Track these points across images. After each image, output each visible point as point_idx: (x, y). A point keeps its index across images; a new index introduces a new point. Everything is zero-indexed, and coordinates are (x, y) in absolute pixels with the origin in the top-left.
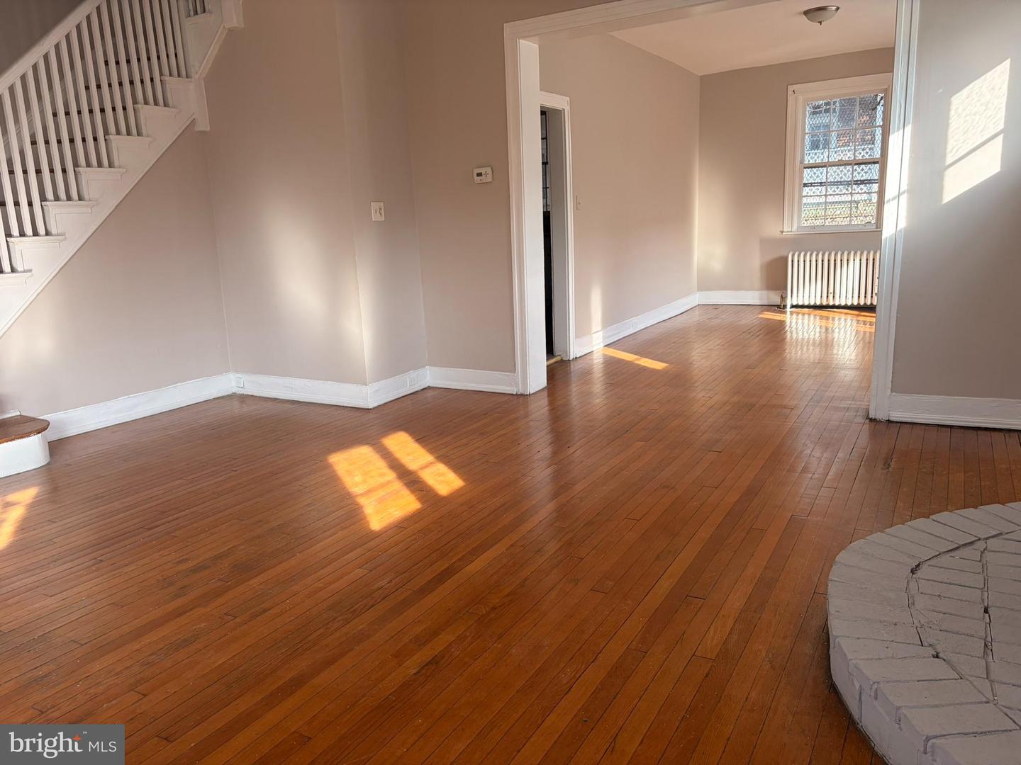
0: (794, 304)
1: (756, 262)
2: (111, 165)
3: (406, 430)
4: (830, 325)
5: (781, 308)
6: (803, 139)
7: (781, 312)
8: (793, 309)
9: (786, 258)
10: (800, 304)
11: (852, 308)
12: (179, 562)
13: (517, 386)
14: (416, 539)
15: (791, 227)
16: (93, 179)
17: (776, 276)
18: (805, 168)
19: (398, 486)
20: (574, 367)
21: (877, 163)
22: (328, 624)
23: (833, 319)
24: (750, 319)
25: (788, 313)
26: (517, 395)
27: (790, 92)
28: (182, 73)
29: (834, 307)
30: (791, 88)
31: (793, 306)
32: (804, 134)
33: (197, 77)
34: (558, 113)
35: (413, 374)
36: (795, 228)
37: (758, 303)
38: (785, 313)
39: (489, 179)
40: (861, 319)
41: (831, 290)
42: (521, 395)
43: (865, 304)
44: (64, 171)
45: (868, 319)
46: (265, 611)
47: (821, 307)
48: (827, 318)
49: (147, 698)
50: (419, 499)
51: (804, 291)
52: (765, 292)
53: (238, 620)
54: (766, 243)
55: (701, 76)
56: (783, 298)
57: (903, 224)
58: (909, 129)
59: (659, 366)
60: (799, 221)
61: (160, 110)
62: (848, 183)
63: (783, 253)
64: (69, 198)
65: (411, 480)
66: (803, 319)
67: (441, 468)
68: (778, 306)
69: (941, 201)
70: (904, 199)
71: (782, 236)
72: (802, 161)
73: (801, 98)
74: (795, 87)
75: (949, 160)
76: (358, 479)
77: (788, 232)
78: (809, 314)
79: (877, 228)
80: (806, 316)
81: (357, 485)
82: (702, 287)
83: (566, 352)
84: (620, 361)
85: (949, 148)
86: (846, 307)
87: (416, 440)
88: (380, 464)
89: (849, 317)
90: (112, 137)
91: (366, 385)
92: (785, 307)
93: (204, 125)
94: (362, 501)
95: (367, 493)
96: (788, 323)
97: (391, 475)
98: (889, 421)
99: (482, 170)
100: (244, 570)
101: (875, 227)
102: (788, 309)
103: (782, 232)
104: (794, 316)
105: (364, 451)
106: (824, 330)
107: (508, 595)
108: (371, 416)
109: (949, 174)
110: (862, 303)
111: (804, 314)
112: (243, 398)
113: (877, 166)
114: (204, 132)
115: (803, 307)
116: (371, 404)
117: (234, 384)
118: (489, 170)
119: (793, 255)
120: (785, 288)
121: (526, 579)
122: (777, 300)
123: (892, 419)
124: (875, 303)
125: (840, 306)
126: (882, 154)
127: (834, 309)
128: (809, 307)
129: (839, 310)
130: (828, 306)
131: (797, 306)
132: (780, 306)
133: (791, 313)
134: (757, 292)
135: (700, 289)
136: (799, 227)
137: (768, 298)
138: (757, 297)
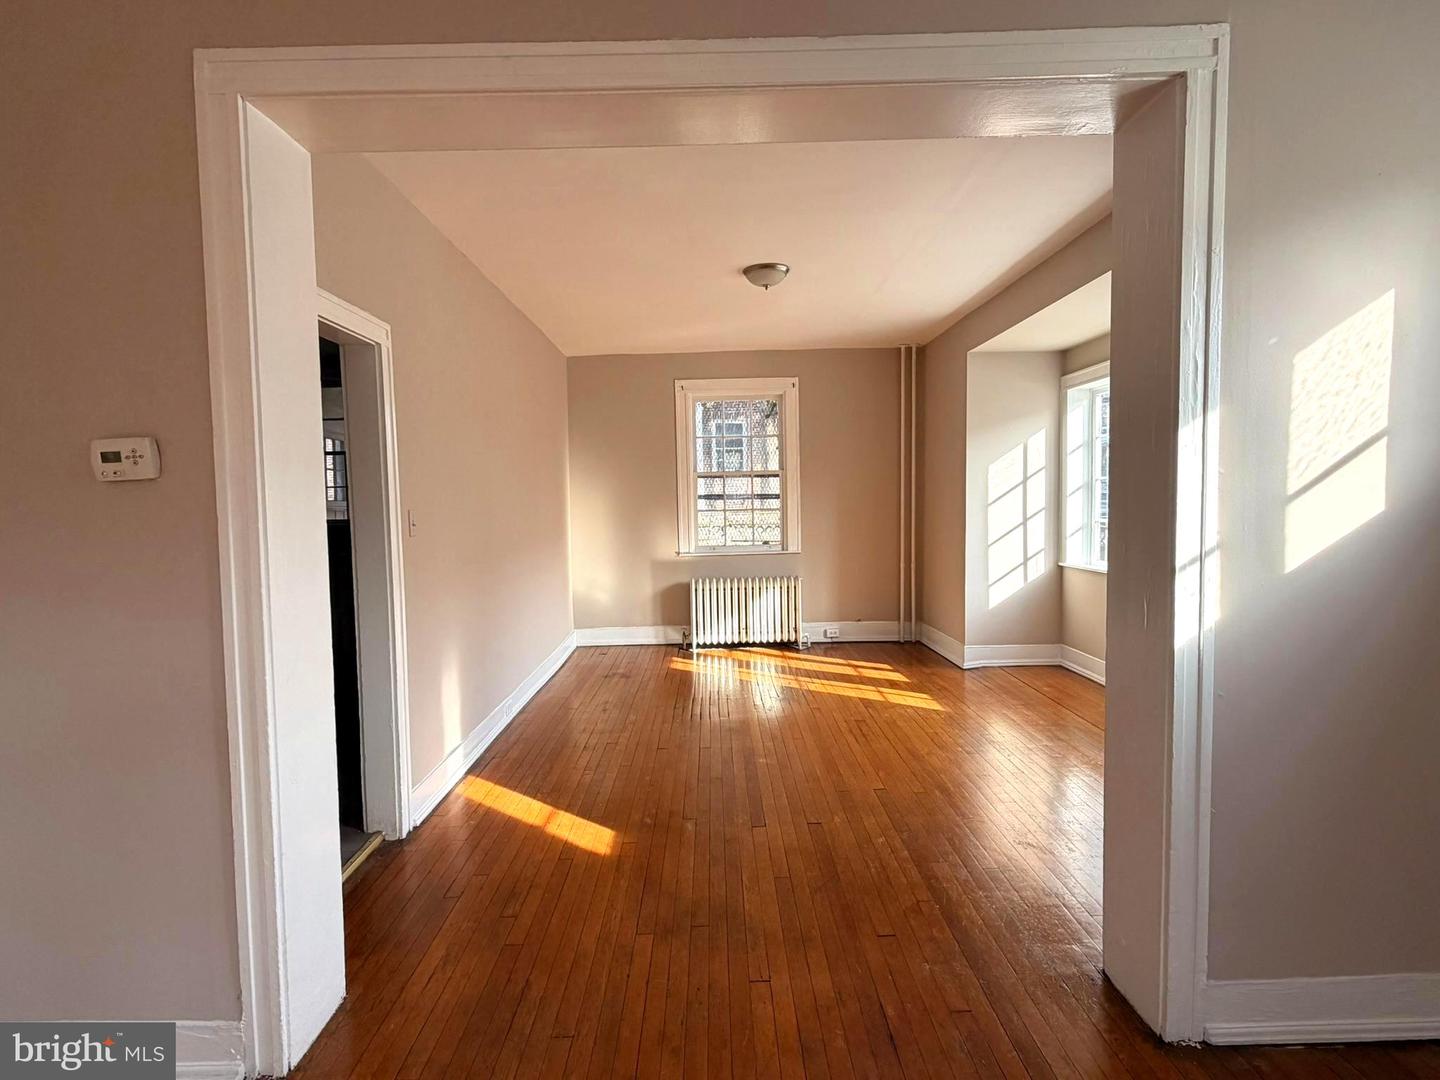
0: (701, 643)
1: (647, 588)
5: (684, 649)
6: (695, 444)
7: (685, 655)
8: (701, 651)
9: (688, 586)
10: (708, 642)
11: (768, 645)
15: (689, 547)
17: (676, 606)
18: (699, 477)
21: (777, 476)
25: (695, 656)
27: (678, 388)
29: (747, 644)
30: (678, 384)
31: (698, 646)
32: (695, 438)
36: (692, 550)
37: (654, 641)
38: (691, 655)
39: (147, 469)
41: (743, 625)
43: (783, 641)
45: (787, 659)
51: (712, 628)
52: (661, 628)
54: (660, 566)
55: (569, 359)
56: (687, 636)
60: (697, 540)
62: (748, 498)
63: (682, 579)
66: (712, 662)
68: (680, 646)
69: (1283, 568)
70: (1213, 564)
71: (679, 559)
72: (695, 470)
73: (691, 395)
74: (683, 383)
75: (1291, 490)
77: (685, 553)
78: (720, 658)
79: (783, 550)
80: (723, 661)
82: (579, 625)
83: (395, 826)
85: (1292, 458)
86: (761, 645)
89: (766, 658)
92: (690, 645)
99: (123, 446)
102: (695, 650)
103: (678, 553)
104: (702, 659)
109: (1295, 513)
110: (778, 640)
111: (713, 657)
113: (778, 479)
115: (712, 646)
118: (145, 447)
119: (696, 584)
120: (689, 623)
122: (676, 637)
124: (793, 639)
125: (754, 644)
126: (782, 467)
127: (748, 648)
128: (719, 646)
129: (754, 649)
130: (740, 644)
131: (705, 646)
132: (682, 645)
133: (698, 655)
134: (651, 628)
135: (578, 626)
136: (697, 547)
137: (666, 636)
138: (651, 634)
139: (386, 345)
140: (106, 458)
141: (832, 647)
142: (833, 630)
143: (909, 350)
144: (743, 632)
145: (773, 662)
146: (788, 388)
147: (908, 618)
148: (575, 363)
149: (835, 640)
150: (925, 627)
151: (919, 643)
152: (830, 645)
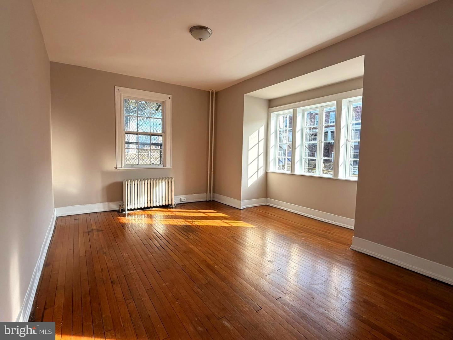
0: (129, 209)
1: (99, 184)
5: (120, 212)
8: (129, 212)
9: (122, 183)
10: (133, 208)
11: (160, 207)
15: (121, 165)
17: (115, 193)
18: (126, 133)
21: (161, 136)
25: (126, 215)
29: (151, 207)
30: (117, 88)
31: (128, 210)
36: (123, 166)
37: (102, 210)
38: (124, 214)
41: (149, 199)
43: (166, 205)
47: (145, 209)
51: (135, 201)
52: (106, 204)
56: (122, 206)
60: (125, 162)
62: (149, 144)
63: (119, 179)
68: (118, 211)
71: (116, 170)
72: (124, 129)
74: (119, 88)
77: (119, 168)
78: (138, 213)
79: (164, 166)
86: (157, 207)
89: (159, 212)
92: (123, 210)
102: (127, 212)
103: (116, 168)
110: (164, 204)
113: (162, 137)
115: (135, 209)
119: (127, 181)
120: (122, 200)
122: (114, 206)
124: (170, 203)
125: (154, 207)
126: (163, 132)
127: (150, 209)
128: (138, 209)
129: (153, 209)
130: (148, 208)
131: (131, 210)
132: (119, 210)
133: (128, 214)
134: (101, 204)
135: (57, 206)
136: (125, 165)
137: (109, 207)
138: (99, 207)
141: (183, 205)
142: (184, 198)
143: (212, 93)
144: (149, 202)
145: (162, 214)
146: (167, 99)
147: (210, 192)
149: (184, 202)
150: (216, 195)
151: (213, 201)
152: (182, 205)
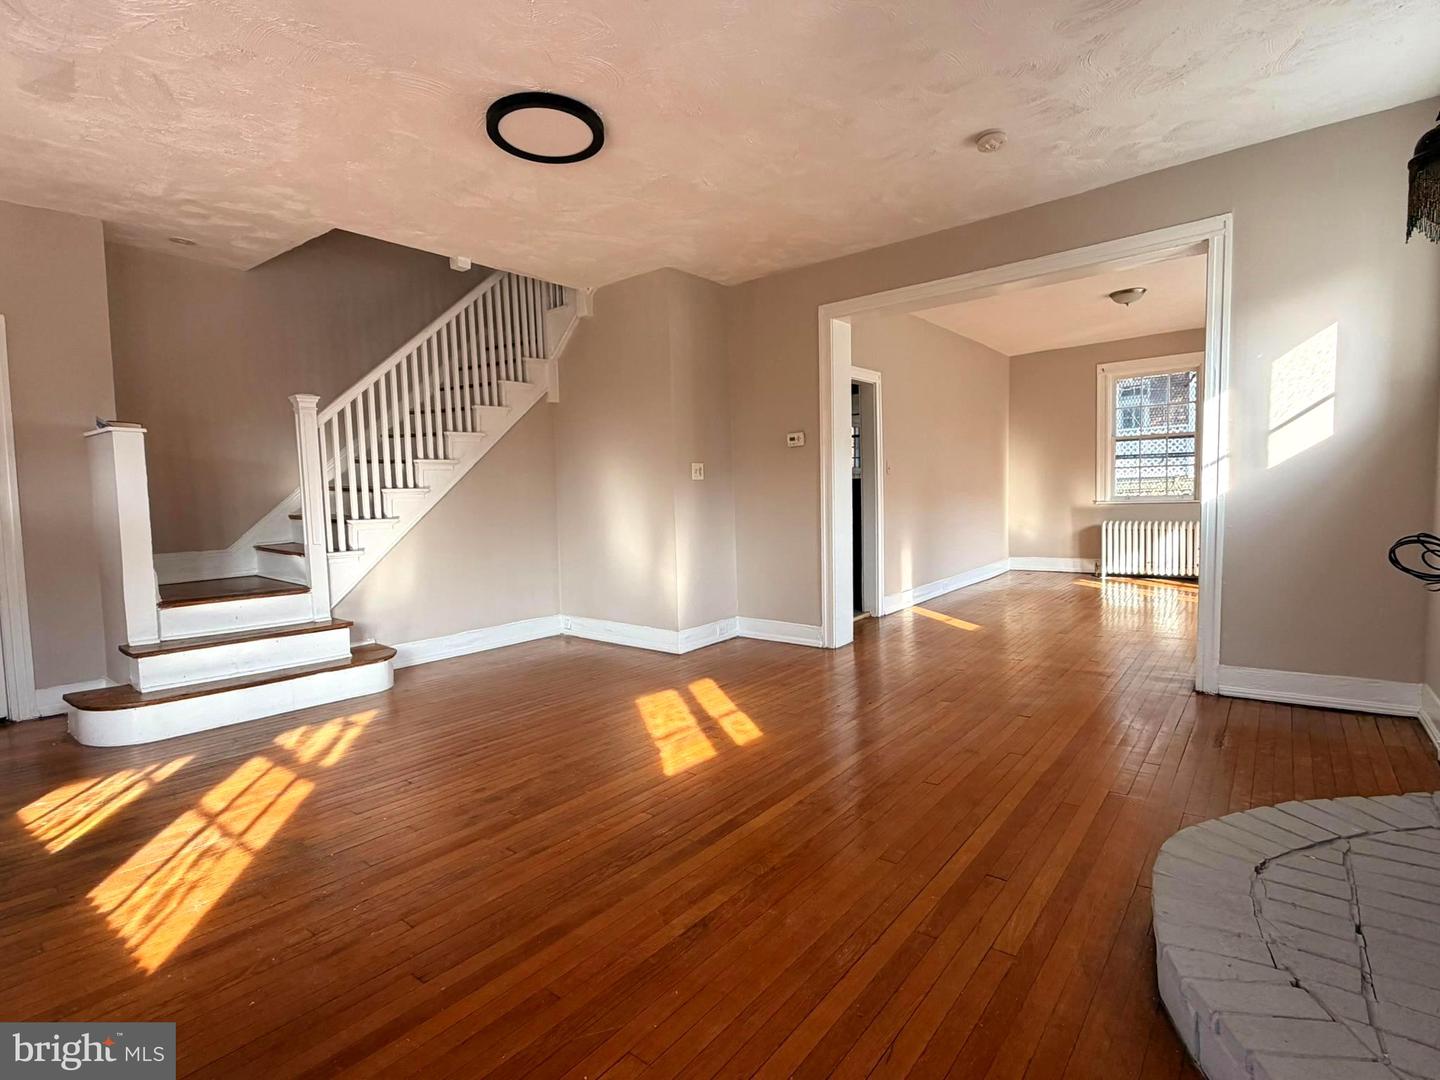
0: (1110, 572)
1: (1068, 529)
2: (474, 430)
3: (710, 677)
4: (1149, 595)
5: (1096, 576)
6: (1114, 414)
7: (1096, 580)
8: (1109, 578)
9: (1099, 528)
10: (1117, 572)
11: (1172, 578)
12: (477, 791)
13: (823, 638)
14: (703, 787)
15: (1105, 496)
16: (458, 442)
17: (1090, 544)
18: (1117, 441)
19: (696, 731)
20: (882, 624)
21: (1192, 436)
22: (601, 869)
23: (1152, 588)
24: (1064, 586)
25: (1104, 581)
26: (822, 648)
27: (1099, 370)
28: (541, 355)
29: (1152, 576)
30: (1099, 367)
31: (1108, 575)
32: (1115, 409)
33: (552, 358)
34: (871, 386)
35: (723, 623)
36: (1108, 498)
37: (1072, 570)
38: (1100, 580)
39: (802, 440)
40: (1183, 589)
41: (1149, 559)
42: (827, 649)
43: (1186, 575)
44: (434, 434)
45: (1190, 590)
46: (544, 849)
47: (1139, 577)
48: (1146, 587)
49: (413, 930)
50: (714, 745)
51: (1120, 560)
52: (1078, 560)
53: (516, 856)
54: (1079, 511)
55: (1012, 358)
56: (1098, 566)
57: (1225, 488)
58: (1226, 394)
59: (970, 627)
60: (1113, 492)
61: (520, 384)
62: (1163, 456)
63: (1096, 522)
64: (436, 457)
65: (709, 726)
66: (1120, 589)
67: (741, 716)
68: (1093, 574)
69: (1267, 465)
70: (1225, 464)
71: (1094, 506)
72: (1113, 435)
73: (1110, 376)
74: (1104, 366)
75: (1272, 427)
76: (659, 721)
77: (1101, 501)
78: (1126, 583)
79: (1195, 500)
80: (1123, 585)
81: (657, 726)
83: (875, 609)
84: (929, 620)
85: (1272, 412)
86: (1165, 577)
87: (720, 687)
88: (684, 709)
89: (1169, 588)
90: (477, 407)
91: (677, 631)
92: (1100, 575)
93: (554, 398)
94: (659, 744)
95: (667, 736)
96: (1104, 591)
97: (691, 720)
98: (1219, 696)
99: (795, 435)
100: (535, 804)
101: (1193, 498)
102: (1104, 577)
103: (1095, 502)
104: (1110, 584)
105: (671, 695)
106: (1142, 598)
107: (790, 856)
108: (680, 661)
109: (1274, 439)
110: (1183, 574)
111: (1120, 583)
112: (569, 639)
113: (1193, 439)
114: (553, 404)
115: (1119, 575)
116: (681, 649)
117: (562, 625)
118: (801, 435)
119: (1107, 524)
120: (1100, 556)
121: (810, 840)
122: (1091, 568)
123: (1221, 693)
124: (1197, 574)
125: (1159, 577)
126: (1198, 429)
127: (1152, 579)
128: (1126, 576)
129: (1158, 580)
130: (1145, 576)
131: (1113, 575)
133: (1107, 581)
134: (1072, 560)
135: (1012, 555)
136: (1113, 497)
137: (1082, 566)
138: (1070, 564)
139: (879, 383)
140: (792, 439)
144: (1149, 566)
145: (1176, 590)
148: (1015, 361)
